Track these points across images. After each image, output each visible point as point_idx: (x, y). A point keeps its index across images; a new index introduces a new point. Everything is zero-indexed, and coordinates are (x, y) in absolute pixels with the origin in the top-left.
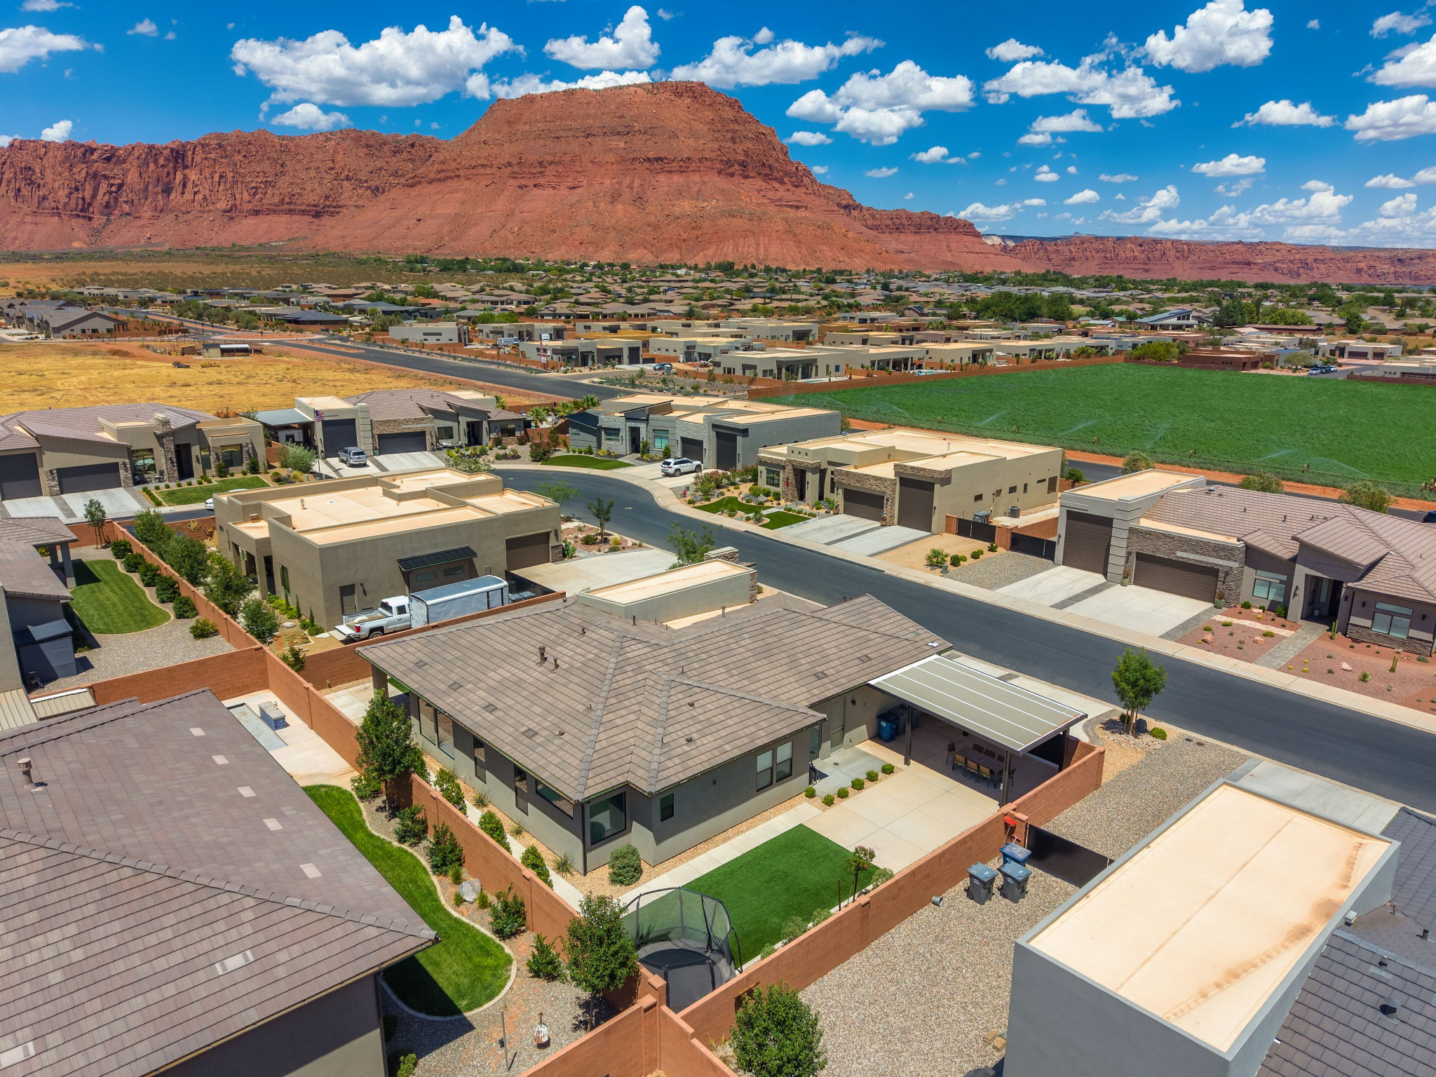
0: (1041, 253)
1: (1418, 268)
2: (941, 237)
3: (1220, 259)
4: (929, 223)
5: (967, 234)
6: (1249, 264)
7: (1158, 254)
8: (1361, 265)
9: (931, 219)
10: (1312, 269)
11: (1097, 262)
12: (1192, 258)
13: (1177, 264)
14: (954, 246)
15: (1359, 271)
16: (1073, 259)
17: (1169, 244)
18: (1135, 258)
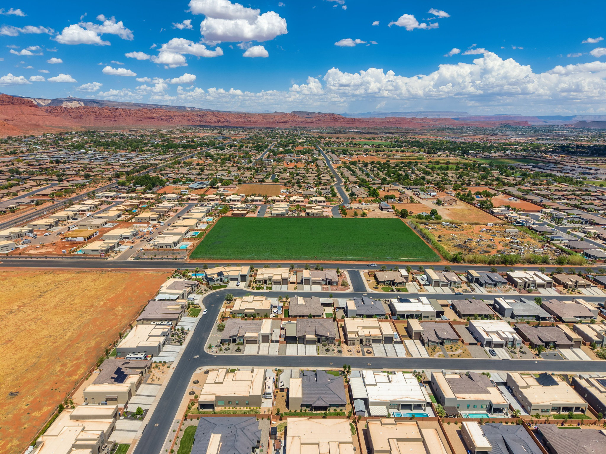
0: (66, 113)
1: (205, 118)
2: (17, 107)
3: (142, 117)
4: (8, 100)
5: (30, 106)
6: (153, 118)
7: (118, 114)
8: (189, 118)
9: (9, 98)
10: (173, 119)
11: (93, 117)
12: (132, 116)
13: (127, 118)
14: (25, 111)
15: (189, 120)
16: (82, 115)
17: (121, 110)
18: (109, 115)
